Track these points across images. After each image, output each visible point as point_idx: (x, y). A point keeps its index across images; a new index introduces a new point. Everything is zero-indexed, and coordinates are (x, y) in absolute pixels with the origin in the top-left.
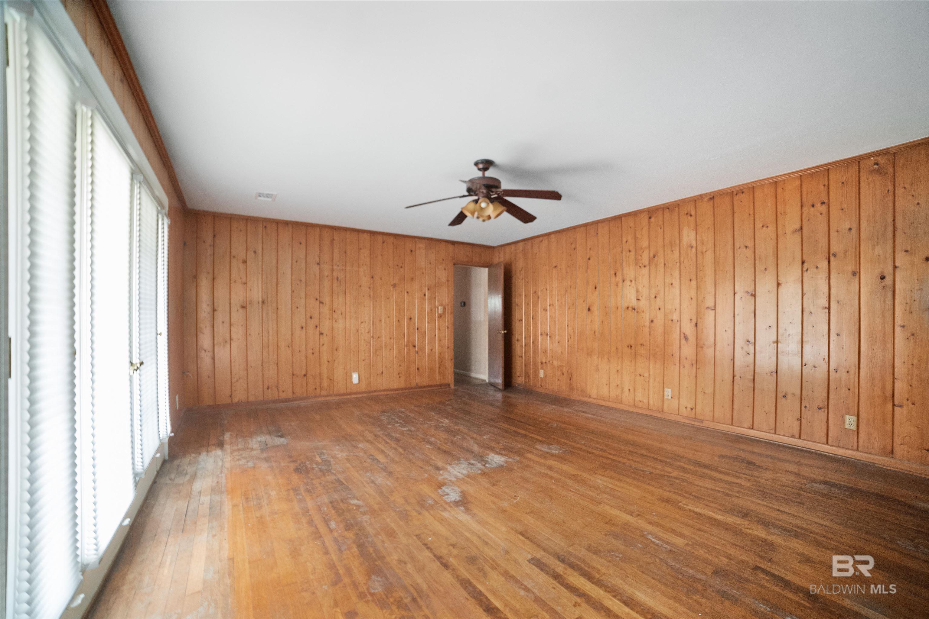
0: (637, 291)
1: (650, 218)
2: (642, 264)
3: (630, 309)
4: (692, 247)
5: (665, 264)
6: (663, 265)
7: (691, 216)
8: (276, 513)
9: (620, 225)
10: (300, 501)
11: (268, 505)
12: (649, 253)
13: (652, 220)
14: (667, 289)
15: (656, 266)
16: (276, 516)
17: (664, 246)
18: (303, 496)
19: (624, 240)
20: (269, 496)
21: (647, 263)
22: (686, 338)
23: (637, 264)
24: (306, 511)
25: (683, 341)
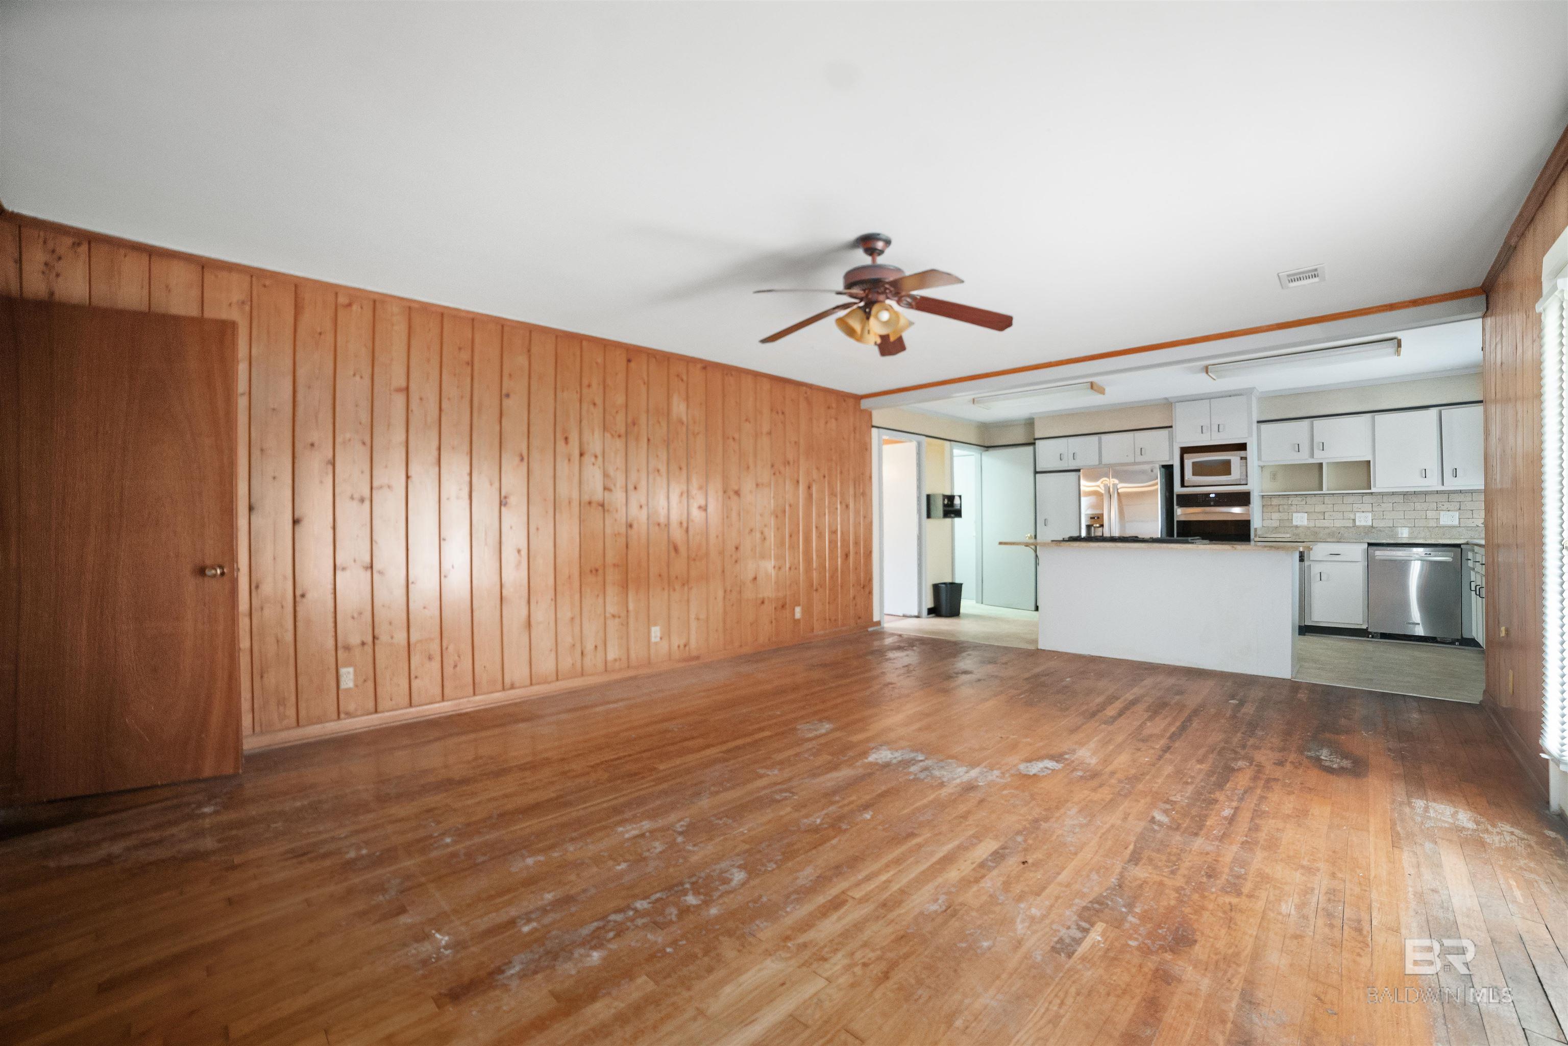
0: (606, 475)
1: (629, 361)
2: (616, 432)
3: (594, 505)
4: (683, 423)
5: (649, 440)
6: (645, 440)
7: (682, 380)
8: (1303, 867)
9: (578, 353)
10: (1244, 864)
11: (1313, 889)
12: (626, 418)
13: (632, 364)
14: (651, 477)
15: (637, 439)
16: (1305, 863)
17: (648, 411)
18: (1231, 869)
19: (585, 382)
20: (1300, 907)
21: (623, 431)
22: (676, 549)
23: (605, 428)
24: (1248, 845)
25: (673, 553)
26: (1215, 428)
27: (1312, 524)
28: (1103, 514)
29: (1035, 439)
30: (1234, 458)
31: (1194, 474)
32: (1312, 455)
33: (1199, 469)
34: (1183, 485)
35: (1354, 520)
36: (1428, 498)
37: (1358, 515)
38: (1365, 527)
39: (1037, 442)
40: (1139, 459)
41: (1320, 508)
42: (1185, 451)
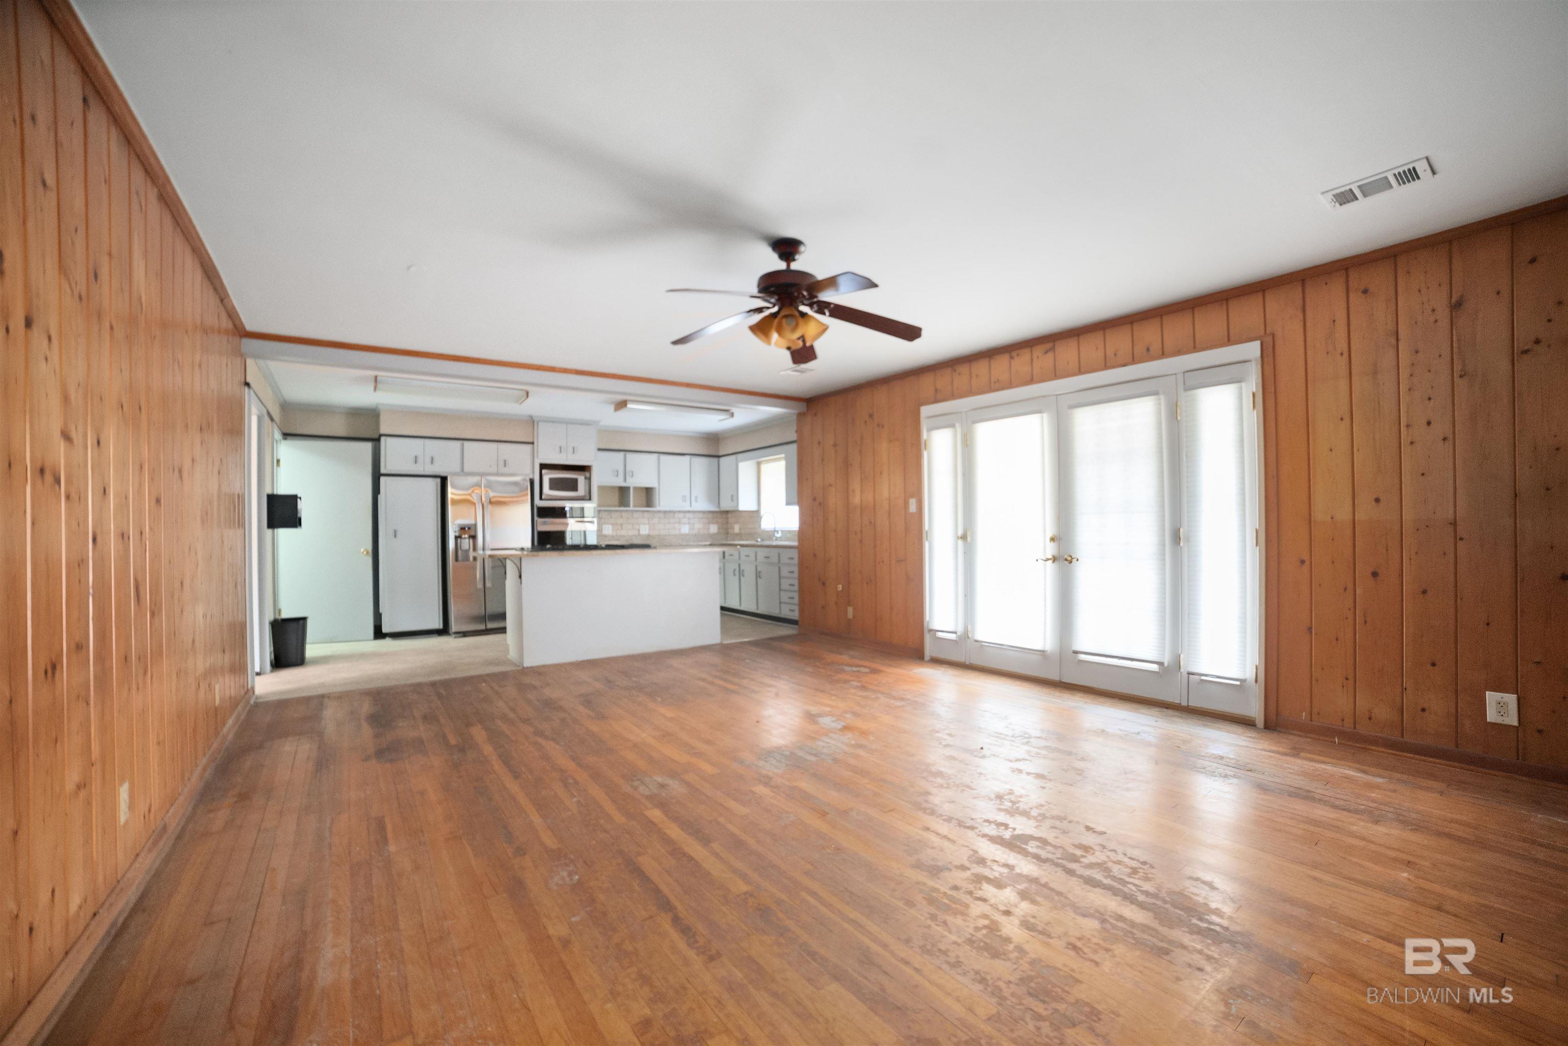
26: (571, 450)
27: (615, 534)
28: (475, 525)
29: (381, 435)
30: (581, 478)
31: (551, 488)
32: (625, 480)
33: (555, 484)
34: (541, 498)
35: (639, 530)
36: (677, 515)
37: (641, 526)
38: (645, 535)
39: (383, 439)
40: (503, 470)
41: (620, 521)
42: (543, 466)
